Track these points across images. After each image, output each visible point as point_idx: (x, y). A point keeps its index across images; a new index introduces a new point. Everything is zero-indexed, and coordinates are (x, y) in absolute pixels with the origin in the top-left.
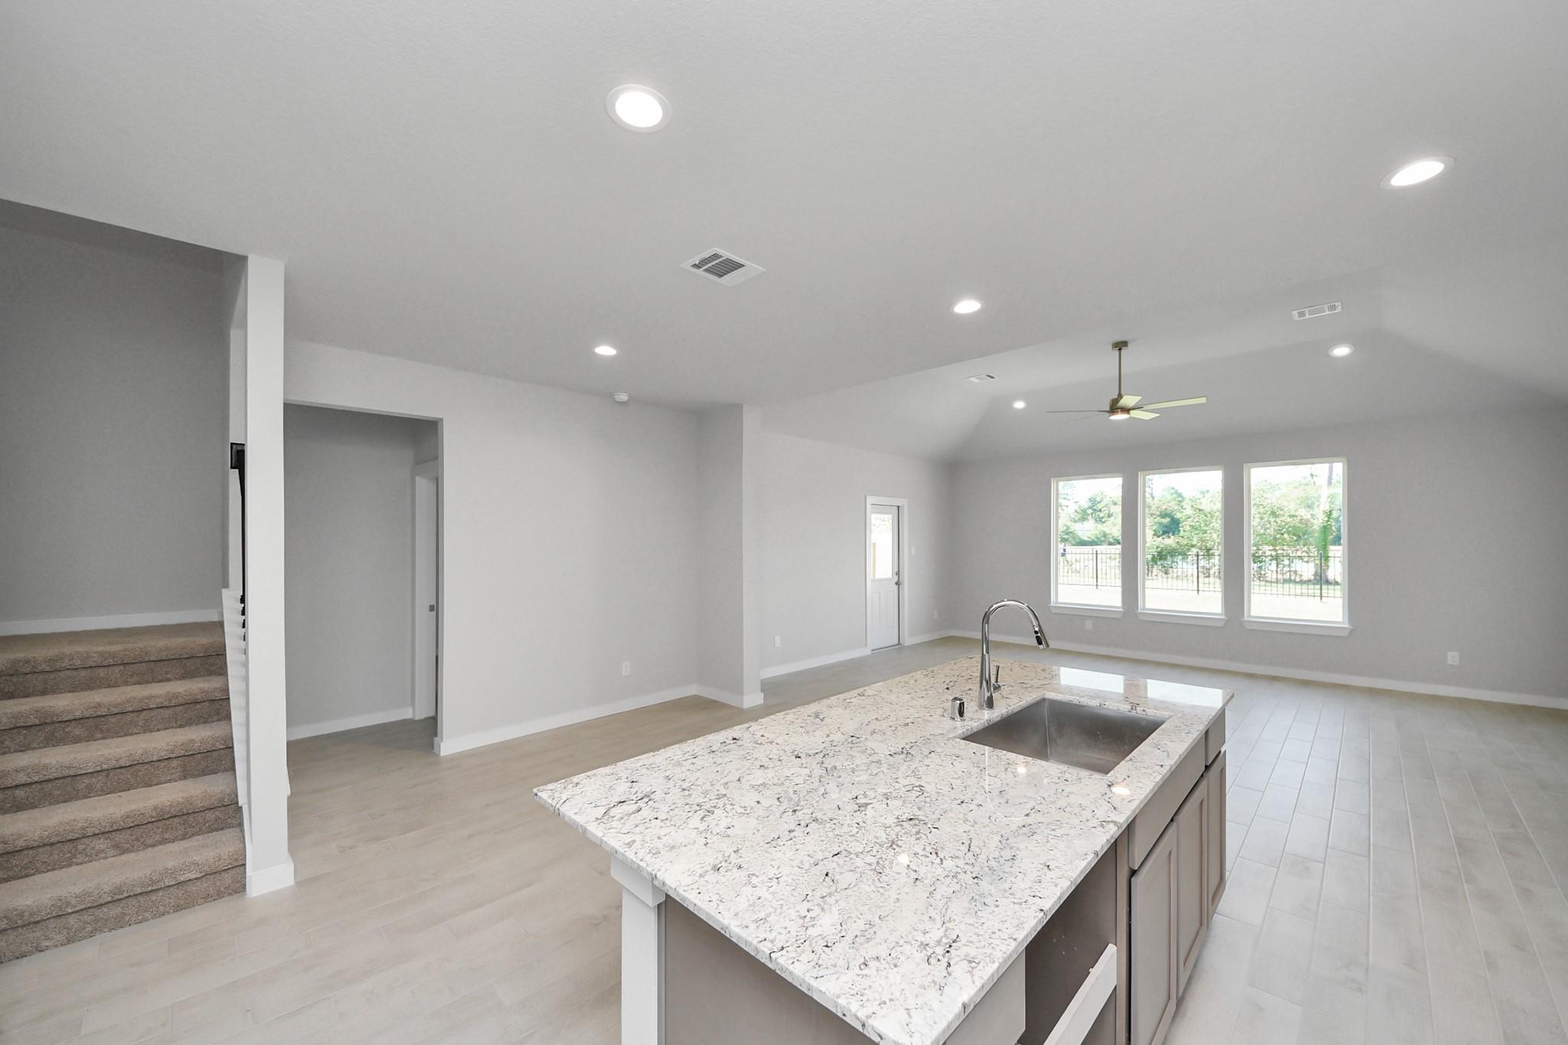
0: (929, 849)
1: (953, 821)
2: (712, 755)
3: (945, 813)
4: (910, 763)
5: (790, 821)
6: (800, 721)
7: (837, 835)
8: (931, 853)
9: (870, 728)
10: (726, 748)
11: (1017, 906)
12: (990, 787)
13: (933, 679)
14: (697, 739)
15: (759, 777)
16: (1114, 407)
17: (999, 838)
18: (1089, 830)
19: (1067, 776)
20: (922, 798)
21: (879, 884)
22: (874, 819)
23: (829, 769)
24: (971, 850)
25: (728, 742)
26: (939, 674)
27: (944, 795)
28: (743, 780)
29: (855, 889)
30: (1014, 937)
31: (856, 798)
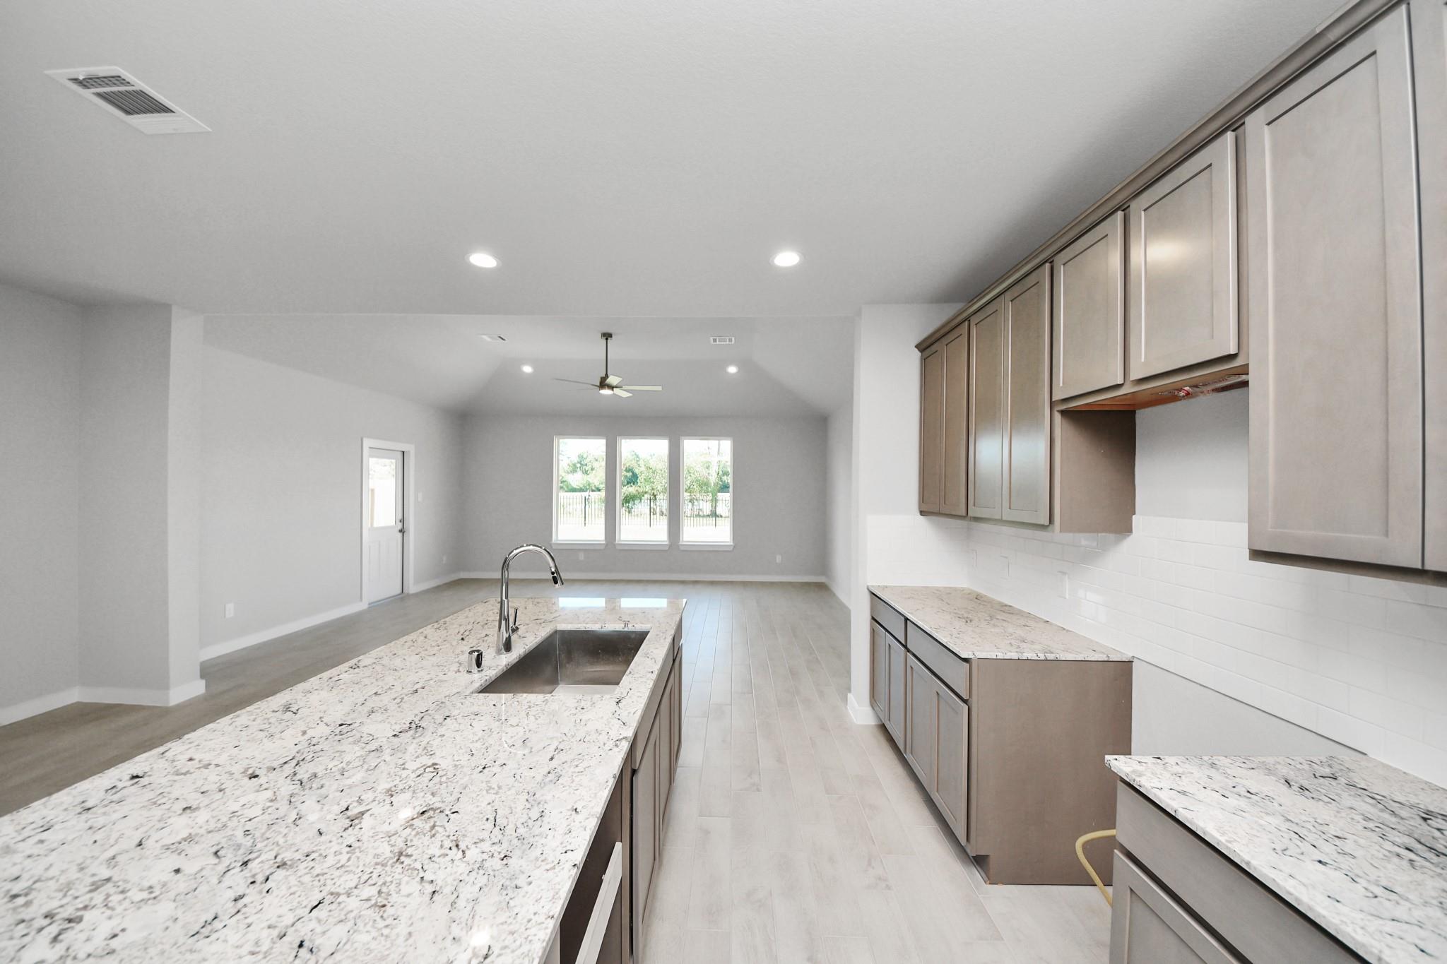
0: (447, 844)
1: (474, 795)
2: (85, 816)
3: (465, 788)
4: (421, 739)
5: (238, 880)
6: (258, 721)
7: (318, 875)
8: (450, 849)
9: (366, 709)
10: (116, 797)
11: (551, 873)
12: (513, 739)
13: (445, 631)
14: (55, 796)
15: (181, 826)
16: (603, 384)
17: (526, 796)
18: (607, 754)
19: (583, 704)
20: (437, 779)
21: (381, 924)
22: (373, 831)
23: (305, 781)
24: (497, 824)
25: (120, 785)
26: (453, 624)
27: (462, 767)
28: (149, 844)
29: (347, 947)
30: (551, 914)
31: (347, 809)
